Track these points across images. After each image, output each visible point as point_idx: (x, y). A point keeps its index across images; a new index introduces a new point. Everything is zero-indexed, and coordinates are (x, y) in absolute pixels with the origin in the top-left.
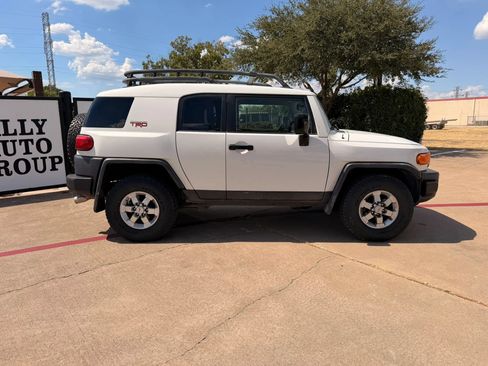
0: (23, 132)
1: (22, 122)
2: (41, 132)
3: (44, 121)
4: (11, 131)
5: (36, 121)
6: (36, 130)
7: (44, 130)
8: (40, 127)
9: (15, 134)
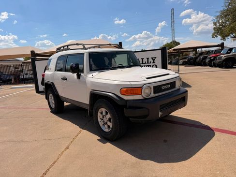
0: (148, 63)
1: (148, 59)
2: (154, 62)
3: (155, 58)
4: (144, 62)
5: (152, 58)
6: (152, 61)
7: (155, 62)
8: (154, 60)
9: (145, 63)
